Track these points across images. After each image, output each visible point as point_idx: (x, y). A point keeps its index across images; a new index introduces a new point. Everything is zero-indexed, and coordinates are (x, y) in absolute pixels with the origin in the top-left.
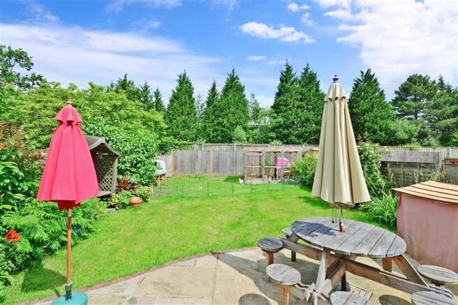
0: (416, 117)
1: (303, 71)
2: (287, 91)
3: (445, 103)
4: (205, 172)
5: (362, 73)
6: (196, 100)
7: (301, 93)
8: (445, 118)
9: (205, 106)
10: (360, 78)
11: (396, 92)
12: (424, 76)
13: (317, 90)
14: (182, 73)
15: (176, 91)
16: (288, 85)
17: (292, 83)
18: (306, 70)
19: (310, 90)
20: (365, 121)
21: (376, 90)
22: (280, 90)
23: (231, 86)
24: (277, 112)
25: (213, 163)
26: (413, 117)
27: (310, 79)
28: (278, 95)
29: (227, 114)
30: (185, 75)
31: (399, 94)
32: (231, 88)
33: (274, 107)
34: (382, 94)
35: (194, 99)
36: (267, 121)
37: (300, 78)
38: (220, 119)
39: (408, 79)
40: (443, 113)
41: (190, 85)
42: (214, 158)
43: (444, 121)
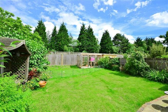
0: (118, 46)
1: (88, 27)
2: (83, 33)
3: (125, 42)
4: (60, 64)
5: (105, 31)
6: (47, 33)
7: (88, 35)
8: (125, 47)
9: (51, 36)
10: (105, 32)
11: (113, 38)
12: (120, 34)
13: (93, 34)
14: (40, 20)
15: (37, 28)
16: (83, 31)
17: (85, 31)
18: (89, 27)
19: (90, 34)
20: (106, 46)
21: (109, 37)
22: (80, 33)
23: (63, 29)
24: (79, 41)
25: (64, 60)
26: (117, 46)
27: (90, 30)
28: (80, 35)
29: (61, 40)
30: (41, 21)
31: (114, 39)
32: (62, 30)
33: (78, 39)
34: (110, 38)
35: (46, 32)
36: (76, 44)
37: (87, 30)
38: (58, 42)
39: (116, 35)
40: (125, 45)
41: (44, 26)
42: (64, 58)
43: (125, 48)
